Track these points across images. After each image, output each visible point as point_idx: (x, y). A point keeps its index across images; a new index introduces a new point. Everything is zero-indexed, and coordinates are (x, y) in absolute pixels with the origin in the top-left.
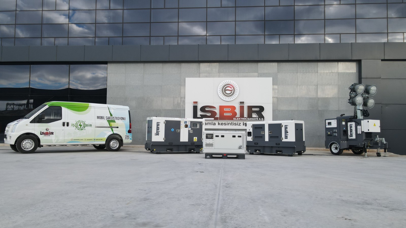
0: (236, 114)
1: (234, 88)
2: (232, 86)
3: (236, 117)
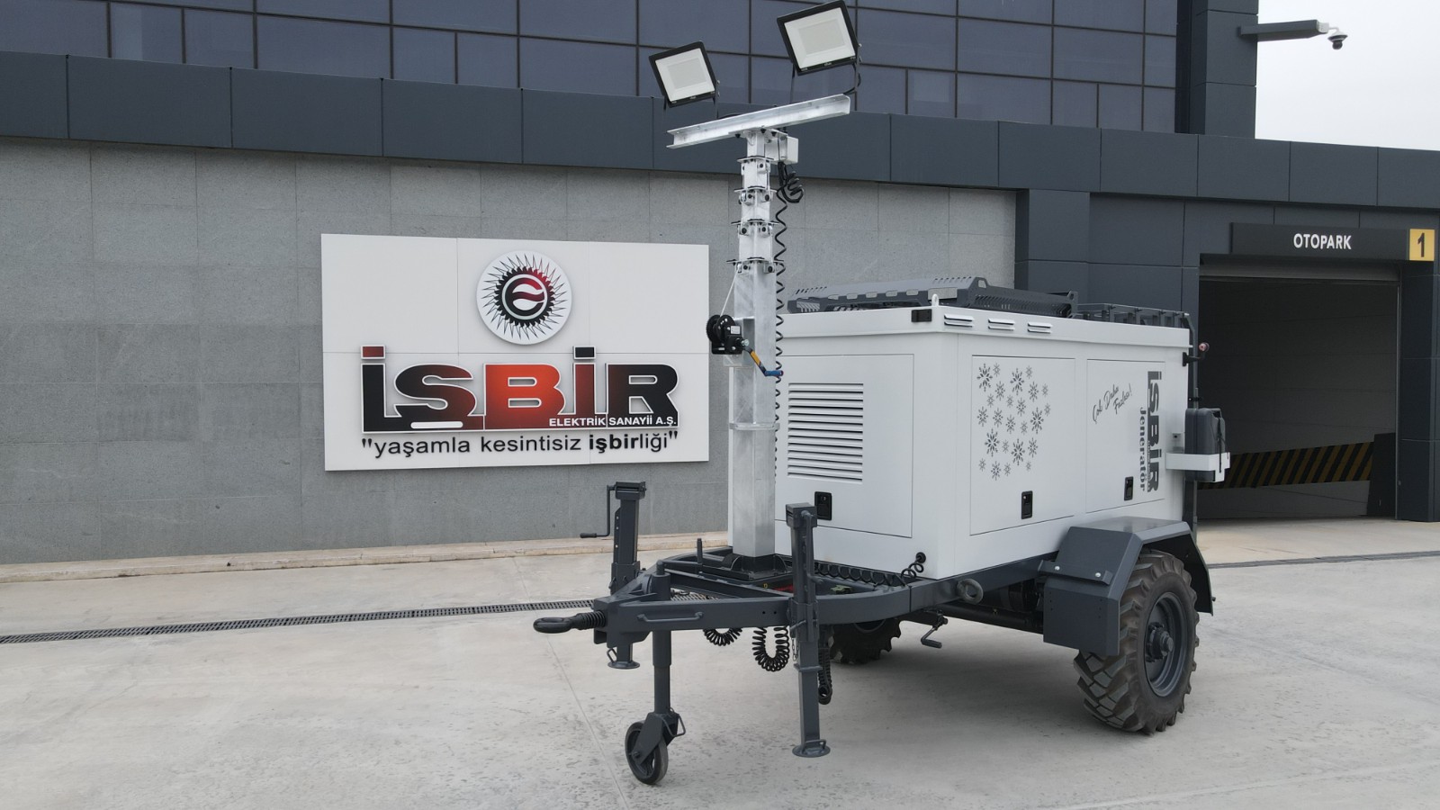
0: (558, 400)
1: (549, 289)
2: (539, 276)
3: (559, 414)
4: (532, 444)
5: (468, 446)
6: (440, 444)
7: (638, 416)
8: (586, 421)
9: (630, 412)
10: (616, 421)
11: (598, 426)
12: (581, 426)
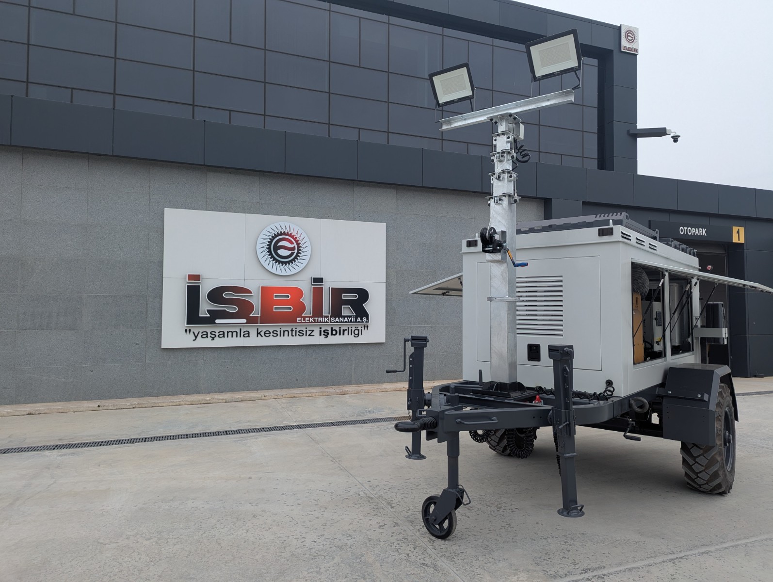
0: (303, 308)
1: (298, 244)
2: (293, 237)
3: (303, 315)
4: (286, 333)
5: (249, 334)
6: (232, 332)
7: (347, 317)
8: (318, 320)
9: (343, 315)
10: (335, 319)
11: (324, 322)
12: (315, 322)
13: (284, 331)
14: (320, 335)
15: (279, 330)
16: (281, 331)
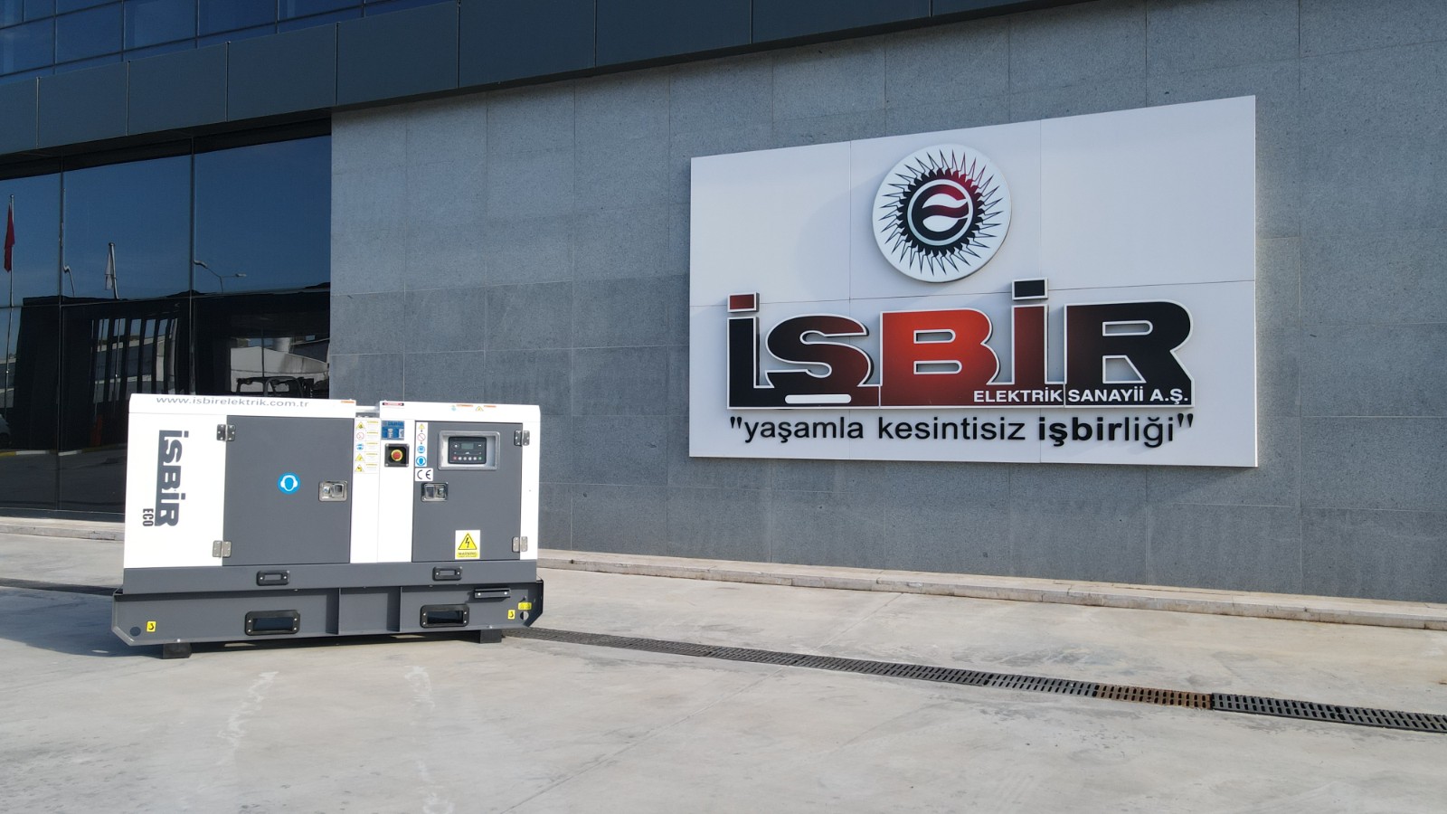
3: (989, 383)
4: (950, 430)
5: (860, 429)
6: (825, 426)
7: (1118, 387)
8: (1030, 396)
9: (1105, 382)
10: (1081, 395)
11: (1049, 403)
12: (1021, 403)
13: (945, 426)
14: (1042, 437)
15: (931, 423)
16: (936, 425)
